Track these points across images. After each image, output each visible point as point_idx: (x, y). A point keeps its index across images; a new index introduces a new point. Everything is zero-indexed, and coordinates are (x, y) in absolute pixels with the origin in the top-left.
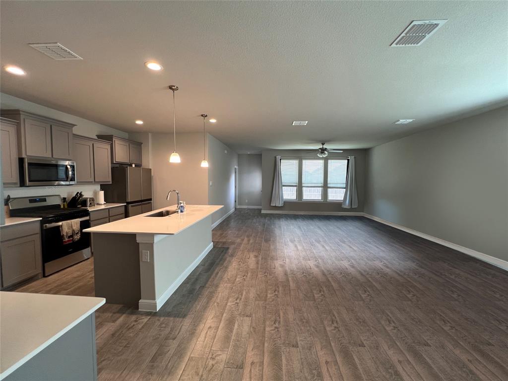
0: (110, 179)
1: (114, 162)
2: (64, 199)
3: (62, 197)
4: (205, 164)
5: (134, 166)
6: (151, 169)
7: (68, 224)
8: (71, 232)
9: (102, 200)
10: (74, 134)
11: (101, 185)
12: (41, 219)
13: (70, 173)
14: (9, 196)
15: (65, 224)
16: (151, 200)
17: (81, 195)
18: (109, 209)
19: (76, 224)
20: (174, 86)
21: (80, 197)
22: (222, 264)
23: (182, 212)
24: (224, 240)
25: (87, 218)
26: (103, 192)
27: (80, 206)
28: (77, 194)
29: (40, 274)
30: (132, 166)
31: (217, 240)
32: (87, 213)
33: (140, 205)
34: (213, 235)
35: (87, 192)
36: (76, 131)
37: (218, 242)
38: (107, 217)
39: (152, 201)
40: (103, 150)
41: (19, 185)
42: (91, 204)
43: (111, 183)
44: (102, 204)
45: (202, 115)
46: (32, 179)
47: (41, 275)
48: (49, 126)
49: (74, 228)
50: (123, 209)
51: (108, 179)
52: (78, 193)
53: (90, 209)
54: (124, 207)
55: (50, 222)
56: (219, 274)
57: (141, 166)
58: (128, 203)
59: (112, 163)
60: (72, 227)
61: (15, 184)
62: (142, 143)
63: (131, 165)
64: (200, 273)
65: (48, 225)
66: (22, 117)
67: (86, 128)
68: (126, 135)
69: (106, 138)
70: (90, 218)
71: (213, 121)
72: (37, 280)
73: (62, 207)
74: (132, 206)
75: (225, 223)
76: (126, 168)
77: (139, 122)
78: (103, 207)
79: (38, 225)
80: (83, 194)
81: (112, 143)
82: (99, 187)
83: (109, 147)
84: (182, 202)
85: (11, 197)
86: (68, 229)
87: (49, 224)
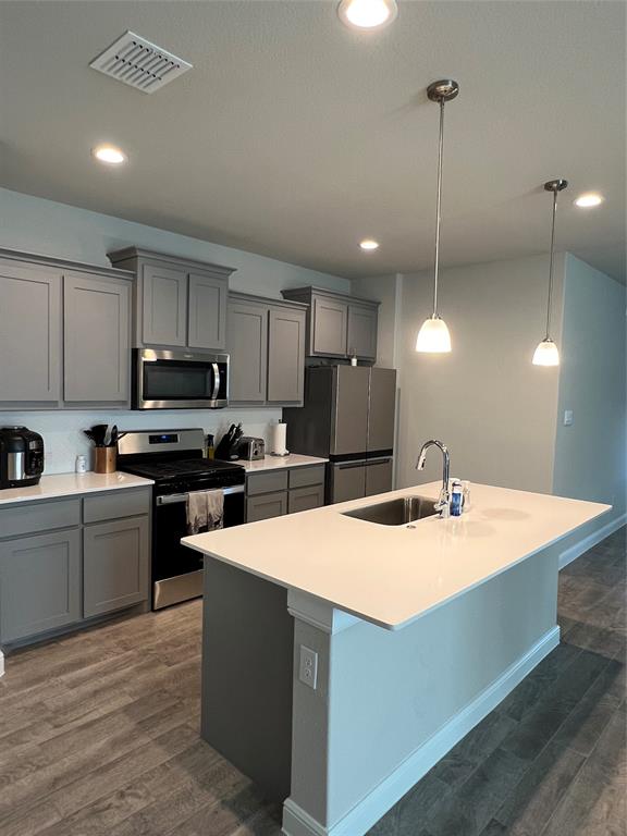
0: (301, 397)
1: (312, 354)
2: (210, 437)
3: (207, 432)
4: (547, 356)
5: (354, 362)
6: (395, 371)
7: (199, 500)
8: (205, 519)
9: (281, 448)
10: (231, 292)
11: (284, 409)
12: (154, 482)
13: (217, 380)
14: (115, 427)
15: (195, 501)
16: (390, 452)
17: (239, 432)
18: (288, 470)
19: (217, 500)
20: (445, 82)
21: (235, 437)
22: (590, 739)
23: (454, 512)
24: (604, 624)
25: (239, 489)
26: (285, 425)
27: (237, 457)
28: (232, 429)
29: (146, 603)
30: (350, 363)
31: (576, 618)
32: (239, 476)
33: (362, 465)
34: (565, 591)
35: (254, 425)
36: (234, 283)
37: (579, 625)
38: (283, 490)
39: (394, 457)
40: (289, 323)
41: (130, 407)
42: (256, 453)
43: (302, 405)
44: (280, 455)
45: (548, 187)
46: (150, 393)
47: (146, 606)
48: (185, 277)
49: (212, 510)
50: (321, 472)
51: (297, 396)
52: (233, 426)
53: (250, 467)
54: (323, 467)
55: (168, 492)
56: (575, 789)
57: (374, 362)
58: (334, 459)
59: (307, 356)
60: (207, 507)
61: (124, 403)
62: (379, 303)
63: (349, 361)
64: (498, 750)
65: (166, 499)
66: (140, 262)
67: (258, 276)
68: (345, 287)
69: (298, 296)
70: (246, 488)
71: (589, 201)
72: (140, 614)
73: (205, 456)
74: (342, 468)
75: (611, 551)
76: (334, 369)
77: (369, 245)
78: (281, 463)
79: (148, 495)
80: (242, 429)
81: (309, 308)
82: (279, 414)
83: (302, 318)
84: (457, 481)
85: (119, 429)
86: (201, 511)
87: (166, 494)
